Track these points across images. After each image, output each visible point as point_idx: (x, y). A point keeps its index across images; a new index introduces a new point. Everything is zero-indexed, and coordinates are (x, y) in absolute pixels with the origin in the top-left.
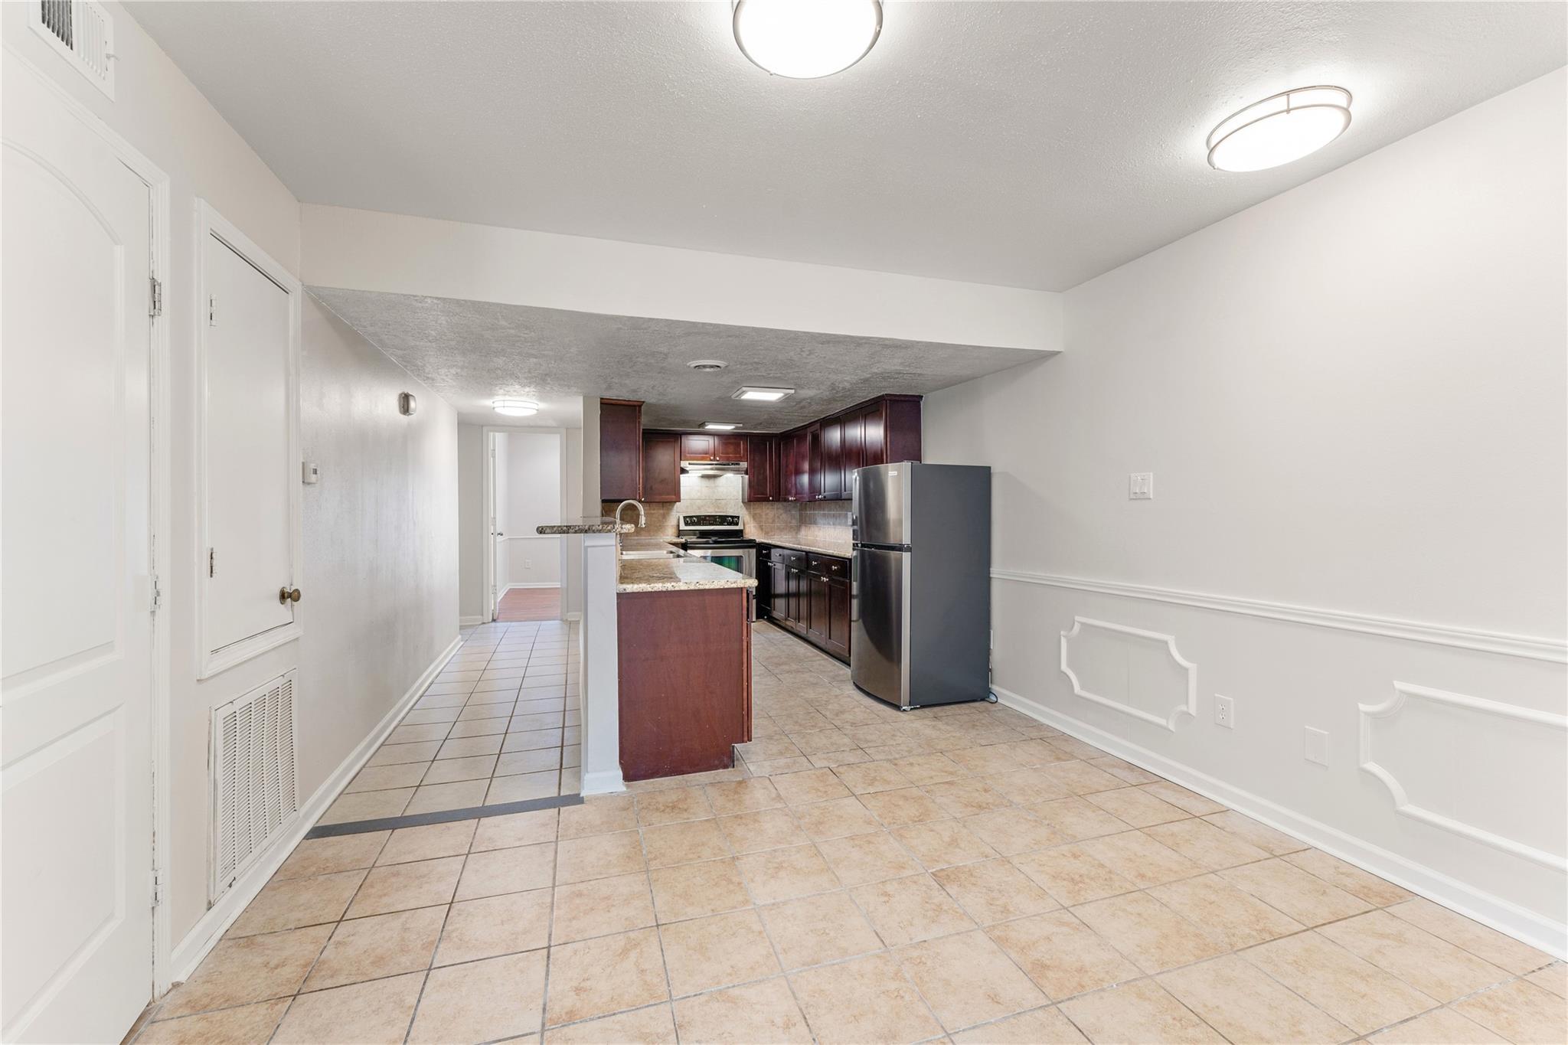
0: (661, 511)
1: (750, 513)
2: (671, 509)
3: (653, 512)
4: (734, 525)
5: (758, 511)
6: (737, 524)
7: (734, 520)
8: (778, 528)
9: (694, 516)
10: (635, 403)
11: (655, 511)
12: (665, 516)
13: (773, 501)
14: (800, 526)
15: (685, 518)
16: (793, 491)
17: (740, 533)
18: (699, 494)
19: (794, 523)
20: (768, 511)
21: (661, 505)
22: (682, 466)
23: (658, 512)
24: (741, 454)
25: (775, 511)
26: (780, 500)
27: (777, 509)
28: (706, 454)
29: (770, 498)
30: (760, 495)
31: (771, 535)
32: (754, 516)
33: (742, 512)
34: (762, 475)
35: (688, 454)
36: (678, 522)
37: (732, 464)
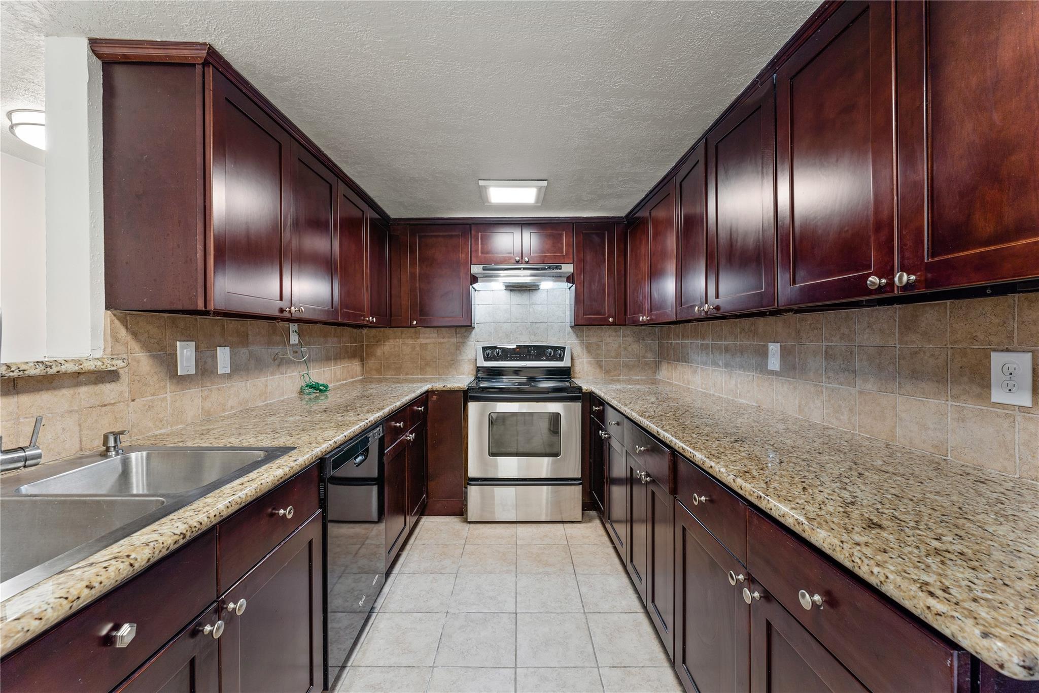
0: (454, 340)
1: (582, 342)
2: (468, 337)
3: (442, 340)
4: (557, 360)
5: (593, 340)
6: (561, 359)
7: (557, 352)
8: (626, 366)
9: (498, 348)
11: (445, 340)
12: (459, 347)
13: (613, 324)
14: (660, 362)
15: (484, 349)
16: (647, 306)
17: (565, 373)
18: (506, 315)
19: (650, 357)
20: (609, 340)
21: (453, 330)
22: (472, 272)
23: (449, 340)
24: (563, 253)
25: (621, 340)
26: (627, 322)
27: (624, 336)
28: (510, 253)
29: (611, 320)
30: (594, 314)
31: (615, 375)
32: (587, 348)
33: (570, 341)
34: (596, 284)
35: (482, 253)
36: (476, 356)
37: (549, 268)
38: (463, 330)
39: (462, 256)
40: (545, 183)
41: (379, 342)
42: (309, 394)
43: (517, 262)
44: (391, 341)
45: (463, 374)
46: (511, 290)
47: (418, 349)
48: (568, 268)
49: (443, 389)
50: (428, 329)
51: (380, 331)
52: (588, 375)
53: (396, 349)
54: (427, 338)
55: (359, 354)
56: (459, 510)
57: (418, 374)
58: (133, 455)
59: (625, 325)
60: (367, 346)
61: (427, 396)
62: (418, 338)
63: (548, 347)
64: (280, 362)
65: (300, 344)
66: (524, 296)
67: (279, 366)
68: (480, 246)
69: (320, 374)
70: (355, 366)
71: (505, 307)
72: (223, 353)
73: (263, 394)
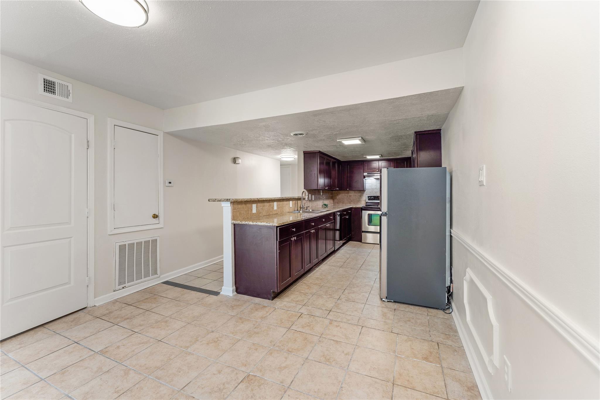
0: (359, 194)
2: (363, 193)
3: (356, 194)
9: (373, 196)
10: (316, 151)
11: (357, 194)
12: (361, 196)
15: (368, 197)
18: (376, 187)
21: (359, 191)
22: (364, 175)
28: (375, 169)
35: (367, 169)
36: (366, 199)
38: (362, 191)
39: (361, 170)
40: (380, 155)
41: (338, 195)
42: (324, 205)
43: (377, 172)
44: (341, 194)
45: (362, 204)
47: (349, 197)
49: (355, 207)
50: (352, 191)
51: (338, 192)
53: (343, 197)
54: (351, 194)
55: (332, 198)
56: (360, 240)
57: (348, 203)
60: (334, 196)
61: (351, 209)
62: (349, 194)
64: (320, 199)
65: (323, 195)
68: (366, 167)
69: (326, 202)
70: (332, 201)
71: (375, 184)
72: (313, 196)
73: (317, 205)
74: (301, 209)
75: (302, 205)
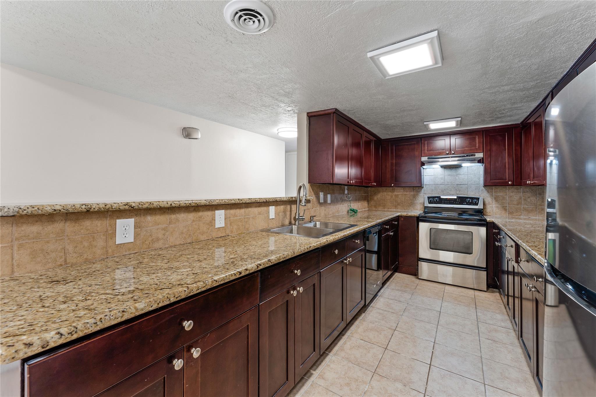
0: (412, 193)
1: (491, 195)
2: (420, 192)
3: (406, 193)
4: (473, 205)
5: (500, 194)
6: (476, 204)
7: (474, 201)
8: (525, 210)
9: (436, 197)
10: (330, 111)
11: (408, 193)
12: (415, 197)
13: (512, 185)
15: (429, 198)
16: (532, 175)
17: (479, 212)
18: (442, 181)
20: (511, 194)
21: (412, 189)
22: (422, 160)
23: (410, 193)
24: (476, 147)
25: (521, 194)
26: (522, 184)
27: (524, 192)
28: (443, 150)
29: (510, 183)
30: (498, 180)
31: (516, 215)
32: (495, 198)
33: (483, 195)
34: (500, 163)
35: (427, 151)
36: (424, 201)
37: (467, 156)
38: (417, 188)
39: (417, 153)
40: (460, 119)
41: (375, 194)
42: (351, 213)
43: (448, 154)
44: (381, 193)
45: (417, 210)
46: (445, 168)
47: (394, 197)
48: (480, 155)
49: (407, 215)
50: (399, 188)
51: (376, 189)
52: (496, 214)
53: (384, 197)
54: (398, 192)
55: (367, 198)
56: (415, 273)
57: (393, 209)
58: (317, 222)
59: (521, 186)
60: (370, 195)
61: (399, 218)
62: (394, 192)
63: (467, 198)
64: (343, 201)
65: (348, 194)
66: (452, 170)
67: (342, 201)
68: (426, 148)
69: (355, 206)
70: (365, 204)
71: (441, 176)
72: (329, 196)
73: (338, 211)
74: (295, 221)
75: (297, 214)
